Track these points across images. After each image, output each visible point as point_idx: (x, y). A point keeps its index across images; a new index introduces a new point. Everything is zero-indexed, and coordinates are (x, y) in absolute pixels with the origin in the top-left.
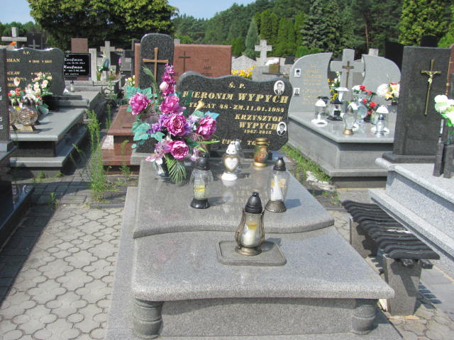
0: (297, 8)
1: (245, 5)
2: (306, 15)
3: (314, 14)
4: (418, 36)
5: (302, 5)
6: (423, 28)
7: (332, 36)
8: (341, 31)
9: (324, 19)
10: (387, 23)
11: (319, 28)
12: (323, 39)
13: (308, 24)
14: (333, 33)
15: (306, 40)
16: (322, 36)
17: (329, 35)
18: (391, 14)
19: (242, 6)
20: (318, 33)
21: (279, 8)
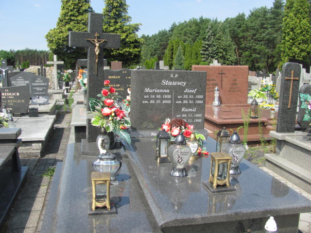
0: (188, 36)
1: (150, 36)
2: (203, 42)
3: (208, 41)
4: (296, 54)
5: (191, 34)
6: (299, 49)
7: (221, 55)
8: (226, 51)
9: (215, 44)
10: (250, 45)
11: (212, 50)
12: (215, 57)
13: (205, 47)
14: (221, 52)
15: (204, 58)
16: (214, 54)
17: (219, 54)
18: (252, 38)
19: (148, 36)
20: (212, 53)
21: (176, 37)
